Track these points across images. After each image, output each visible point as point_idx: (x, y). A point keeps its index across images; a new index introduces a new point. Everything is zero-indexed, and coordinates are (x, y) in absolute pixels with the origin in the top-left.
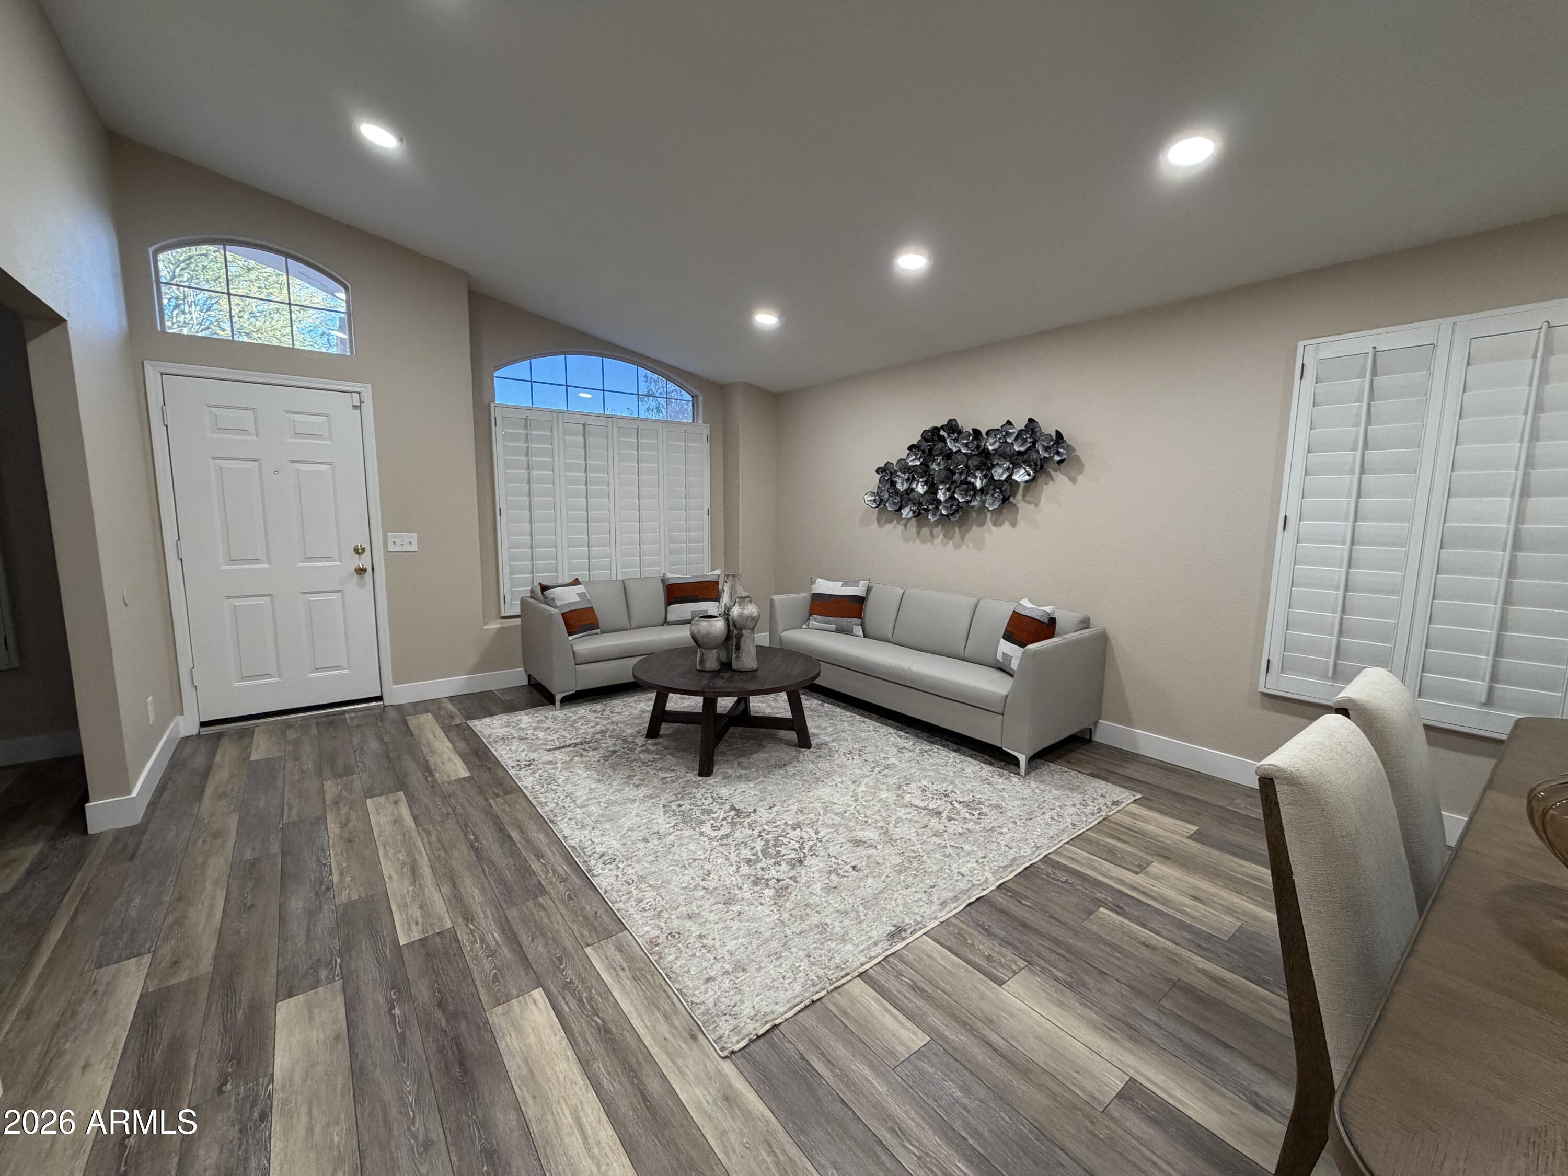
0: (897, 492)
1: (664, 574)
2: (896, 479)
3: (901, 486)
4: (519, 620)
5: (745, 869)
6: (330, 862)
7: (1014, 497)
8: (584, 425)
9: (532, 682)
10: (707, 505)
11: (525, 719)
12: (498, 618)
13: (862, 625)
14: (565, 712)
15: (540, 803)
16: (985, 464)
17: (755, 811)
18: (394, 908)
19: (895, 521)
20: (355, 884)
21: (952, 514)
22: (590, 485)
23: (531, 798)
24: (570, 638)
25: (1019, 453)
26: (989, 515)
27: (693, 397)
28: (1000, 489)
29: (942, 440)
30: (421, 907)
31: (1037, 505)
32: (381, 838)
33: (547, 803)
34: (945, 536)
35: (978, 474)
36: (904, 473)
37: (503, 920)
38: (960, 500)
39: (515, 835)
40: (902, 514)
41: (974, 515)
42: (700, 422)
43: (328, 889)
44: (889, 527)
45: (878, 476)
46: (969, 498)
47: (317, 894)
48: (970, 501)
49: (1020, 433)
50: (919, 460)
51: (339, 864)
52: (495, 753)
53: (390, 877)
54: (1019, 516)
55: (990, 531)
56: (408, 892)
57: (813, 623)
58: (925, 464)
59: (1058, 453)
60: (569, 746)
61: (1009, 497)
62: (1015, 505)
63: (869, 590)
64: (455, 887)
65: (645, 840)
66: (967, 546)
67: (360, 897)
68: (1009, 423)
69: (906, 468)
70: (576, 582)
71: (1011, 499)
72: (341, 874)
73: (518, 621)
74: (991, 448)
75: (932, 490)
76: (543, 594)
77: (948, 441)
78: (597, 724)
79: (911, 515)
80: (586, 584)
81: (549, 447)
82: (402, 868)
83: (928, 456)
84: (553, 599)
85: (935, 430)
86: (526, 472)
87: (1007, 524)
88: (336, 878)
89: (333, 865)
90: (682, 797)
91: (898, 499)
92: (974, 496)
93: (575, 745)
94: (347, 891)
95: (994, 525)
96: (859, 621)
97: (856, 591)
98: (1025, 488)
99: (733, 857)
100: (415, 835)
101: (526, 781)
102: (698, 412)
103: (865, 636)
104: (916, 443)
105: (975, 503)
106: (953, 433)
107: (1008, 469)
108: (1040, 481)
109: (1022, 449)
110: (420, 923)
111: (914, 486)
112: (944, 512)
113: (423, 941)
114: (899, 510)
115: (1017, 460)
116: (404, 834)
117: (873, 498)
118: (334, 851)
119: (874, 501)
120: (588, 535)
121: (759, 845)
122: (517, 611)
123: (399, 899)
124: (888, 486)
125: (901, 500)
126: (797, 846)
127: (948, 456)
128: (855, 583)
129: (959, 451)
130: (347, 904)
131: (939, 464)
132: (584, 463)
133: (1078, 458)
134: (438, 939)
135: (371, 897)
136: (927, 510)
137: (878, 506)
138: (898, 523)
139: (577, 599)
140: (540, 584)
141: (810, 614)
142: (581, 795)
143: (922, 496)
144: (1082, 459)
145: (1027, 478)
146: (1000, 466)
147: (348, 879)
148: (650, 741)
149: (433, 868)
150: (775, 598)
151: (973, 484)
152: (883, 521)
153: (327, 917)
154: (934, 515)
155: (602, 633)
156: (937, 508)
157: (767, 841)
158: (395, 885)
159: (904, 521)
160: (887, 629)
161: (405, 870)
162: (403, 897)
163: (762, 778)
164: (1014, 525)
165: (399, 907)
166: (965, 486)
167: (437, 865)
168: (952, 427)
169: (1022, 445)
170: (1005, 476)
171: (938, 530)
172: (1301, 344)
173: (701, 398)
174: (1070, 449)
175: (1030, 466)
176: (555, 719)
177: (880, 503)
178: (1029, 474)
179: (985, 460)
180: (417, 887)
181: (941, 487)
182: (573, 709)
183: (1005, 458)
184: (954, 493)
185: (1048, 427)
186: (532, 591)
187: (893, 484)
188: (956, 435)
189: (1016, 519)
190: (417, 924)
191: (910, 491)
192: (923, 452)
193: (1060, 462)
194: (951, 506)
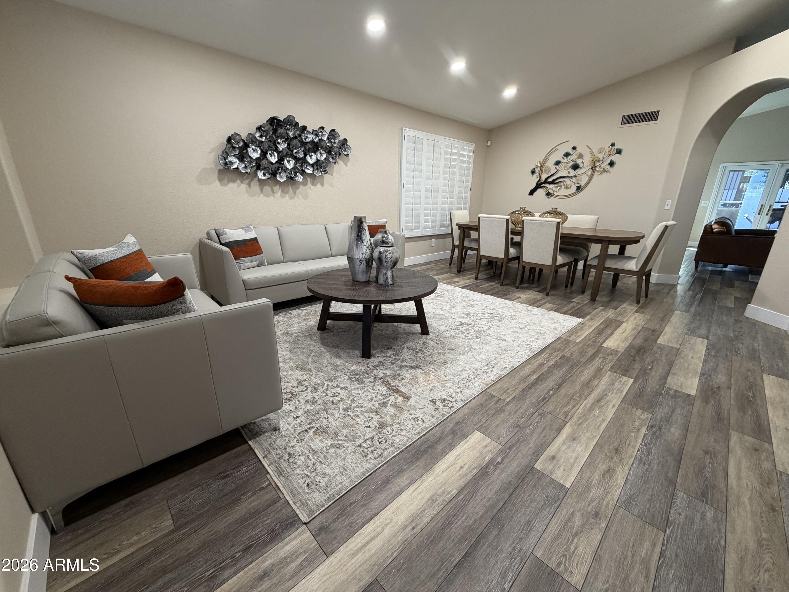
6: (641, 444)
13: (265, 257)
18: (624, 393)
20: (634, 418)
30: (613, 384)
32: (594, 434)
38: (300, 169)
40: (258, 176)
43: (652, 427)
47: (660, 429)
51: (636, 438)
53: (614, 406)
55: (311, 190)
56: (612, 393)
57: (243, 265)
59: (345, 150)
64: (590, 380)
67: (637, 409)
68: (322, 128)
72: (639, 430)
82: (603, 406)
87: (319, 186)
88: (644, 430)
89: (640, 441)
94: (641, 417)
95: (312, 185)
96: (262, 256)
100: (575, 419)
110: (619, 380)
113: (624, 375)
116: (579, 424)
118: (633, 452)
123: (619, 394)
130: (646, 411)
134: (618, 372)
135: (631, 405)
141: (237, 259)
146: (319, 152)
147: (637, 423)
149: (589, 394)
151: (306, 160)
153: (661, 412)
158: (615, 401)
161: (602, 404)
162: (616, 393)
164: (322, 185)
165: (622, 392)
167: (585, 394)
172: (404, 128)
174: (351, 150)
180: (605, 392)
190: (621, 381)
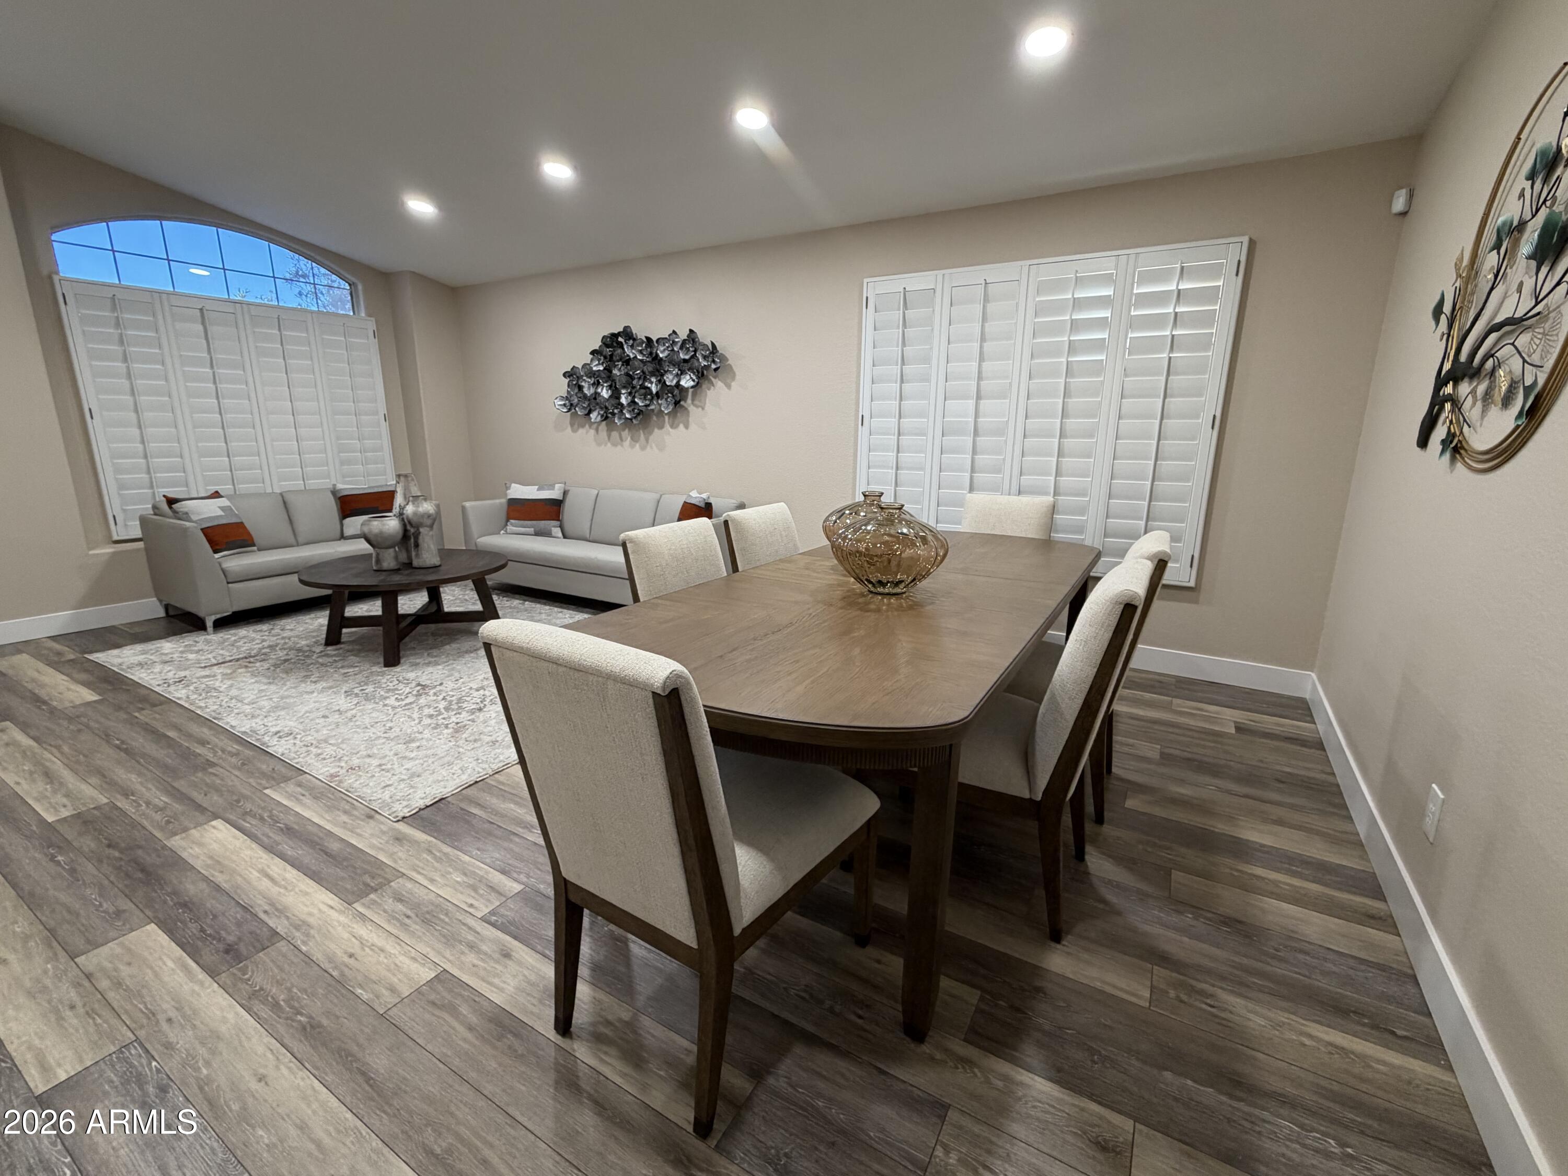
0: (585, 396)
1: (334, 485)
2: (583, 384)
3: (589, 391)
4: (142, 543)
5: (427, 721)
7: (685, 401)
8: (201, 310)
9: (171, 613)
10: (383, 410)
11: (168, 646)
12: (109, 543)
13: (561, 527)
14: (221, 635)
15: (200, 707)
16: (658, 371)
17: (441, 684)
19: (587, 426)
21: (635, 418)
22: (220, 383)
23: (186, 705)
24: (217, 556)
25: (685, 361)
26: (666, 418)
27: (350, 285)
28: (672, 393)
29: (621, 345)
30: (67, 796)
31: (703, 409)
33: (207, 707)
34: (632, 438)
35: (653, 379)
36: (590, 377)
37: (170, 789)
38: (641, 404)
39: (172, 734)
40: (590, 419)
41: (655, 418)
42: (363, 314)
44: (581, 431)
45: (567, 380)
46: (648, 402)
48: (648, 405)
49: (684, 342)
50: (602, 364)
52: (132, 677)
54: (691, 419)
55: (669, 434)
56: (45, 789)
57: (510, 528)
58: (608, 370)
59: (714, 361)
60: (230, 661)
61: (679, 401)
62: (686, 409)
63: (565, 493)
64: (104, 777)
65: (325, 717)
66: (651, 447)
68: (674, 332)
69: (591, 374)
70: (216, 495)
71: (682, 403)
73: (141, 545)
74: (661, 355)
75: (616, 395)
76: (171, 508)
77: (625, 347)
78: (263, 641)
79: (599, 418)
80: (229, 497)
81: (154, 335)
82: (31, 775)
83: (610, 360)
84: (187, 513)
85: (614, 336)
86: (124, 365)
87: (681, 426)
90: (366, 684)
91: (587, 403)
92: (651, 400)
93: (238, 660)
95: (672, 427)
96: (558, 523)
97: (554, 494)
98: (694, 395)
99: (416, 716)
100: (39, 751)
101: (179, 694)
102: (358, 302)
103: (565, 537)
104: (597, 348)
105: (652, 407)
106: (629, 340)
107: (677, 375)
108: (704, 386)
109: (687, 357)
110: (69, 805)
111: (599, 390)
112: (628, 416)
113: (77, 816)
114: (590, 412)
115: (683, 367)
116: (24, 752)
117: (562, 403)
119: (565, 405)
120: (226, 443)
121: (442, 705)
122: (138, 533)
123: (34, 794)
124: (576, 390)
125: (589, 405)
126: (479, 701)
127: (627, 362)
128: (551, 487)
129: (636, 357)
131: (620, 370)
132: (208, 357)
133: (730, 366)
134: (94, 811)
136: (613, 414)
137: (569, 410)
138: (590, 427)
139: (221, 513)
140: (164, 496)
141: (507, 521)
142: (249, 696)
143: (608, 400)
144: (734, 367)
145: (692, 383)
146: (671, 372)
148: (329, 648)
149: (73, 770)
150: (467, 504)
151: (649, 388)
152: (576, 426)
154: (620, 419)
155: (259, 550)
156: (621, 411)
157: (450, 702)
158: (27, 788)
159: (595, 426)
160: (584, 527)
161: (35, 775)
162: (40, 793)
163: (451, 662)
164: (687, 427)
165: (37, 800)
166: (643, 391)
167: (76, 766)
168: (627, 334)
169: (686, 354)
170: (675, 382)
171: (626, 433)
172: (866, 281)
173: (360, 287)
174: (723, 358)
175: (694, 373)
176: (208, 642)
177: (571, 407)
178: (694, 381)
179: (657, 366)
180: (56, 784)
181: (623, 391)
182: (232, 632)
183: (674, 365)
184: (634, 397)
185: (705, 337)
186: (155, 507)
187: (580, 388)
188: (631, 342)
189: (688, 421)
190: (65, 806)
191: (596, 395)
192: (605, 357)
193: (716, 370)
194: (633, 410)
